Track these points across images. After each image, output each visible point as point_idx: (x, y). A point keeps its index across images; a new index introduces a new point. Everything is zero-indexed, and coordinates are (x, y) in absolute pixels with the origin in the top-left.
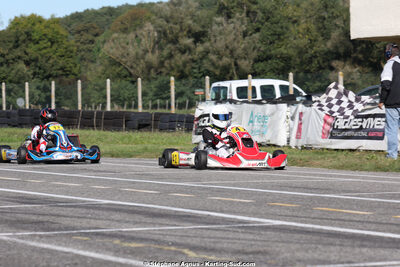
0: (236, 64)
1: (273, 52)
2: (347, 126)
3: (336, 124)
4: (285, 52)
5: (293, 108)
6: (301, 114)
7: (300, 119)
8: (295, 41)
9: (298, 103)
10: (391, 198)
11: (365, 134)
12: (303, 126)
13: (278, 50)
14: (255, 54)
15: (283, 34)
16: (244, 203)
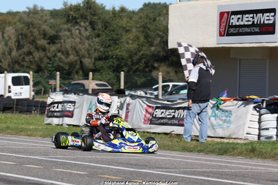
0: (81, 62)
1: (110, 53)
2: (163, 115)
3: (155, 113)
4: (119, 54)
5: (122, 100)
6: (128, 105)
7: (127, 109)
8: (127, 46)
9: (126, 96)
10: (192, 175)
11: (176, 122)
12: (129, 114)
13: (114, 52)
14: (96, 55)
15: (118, 39)
16: (80, 174)
